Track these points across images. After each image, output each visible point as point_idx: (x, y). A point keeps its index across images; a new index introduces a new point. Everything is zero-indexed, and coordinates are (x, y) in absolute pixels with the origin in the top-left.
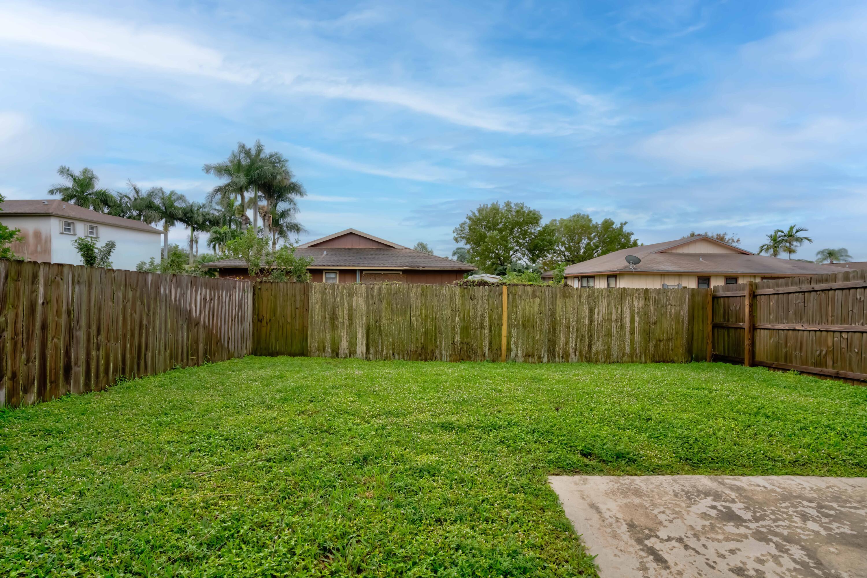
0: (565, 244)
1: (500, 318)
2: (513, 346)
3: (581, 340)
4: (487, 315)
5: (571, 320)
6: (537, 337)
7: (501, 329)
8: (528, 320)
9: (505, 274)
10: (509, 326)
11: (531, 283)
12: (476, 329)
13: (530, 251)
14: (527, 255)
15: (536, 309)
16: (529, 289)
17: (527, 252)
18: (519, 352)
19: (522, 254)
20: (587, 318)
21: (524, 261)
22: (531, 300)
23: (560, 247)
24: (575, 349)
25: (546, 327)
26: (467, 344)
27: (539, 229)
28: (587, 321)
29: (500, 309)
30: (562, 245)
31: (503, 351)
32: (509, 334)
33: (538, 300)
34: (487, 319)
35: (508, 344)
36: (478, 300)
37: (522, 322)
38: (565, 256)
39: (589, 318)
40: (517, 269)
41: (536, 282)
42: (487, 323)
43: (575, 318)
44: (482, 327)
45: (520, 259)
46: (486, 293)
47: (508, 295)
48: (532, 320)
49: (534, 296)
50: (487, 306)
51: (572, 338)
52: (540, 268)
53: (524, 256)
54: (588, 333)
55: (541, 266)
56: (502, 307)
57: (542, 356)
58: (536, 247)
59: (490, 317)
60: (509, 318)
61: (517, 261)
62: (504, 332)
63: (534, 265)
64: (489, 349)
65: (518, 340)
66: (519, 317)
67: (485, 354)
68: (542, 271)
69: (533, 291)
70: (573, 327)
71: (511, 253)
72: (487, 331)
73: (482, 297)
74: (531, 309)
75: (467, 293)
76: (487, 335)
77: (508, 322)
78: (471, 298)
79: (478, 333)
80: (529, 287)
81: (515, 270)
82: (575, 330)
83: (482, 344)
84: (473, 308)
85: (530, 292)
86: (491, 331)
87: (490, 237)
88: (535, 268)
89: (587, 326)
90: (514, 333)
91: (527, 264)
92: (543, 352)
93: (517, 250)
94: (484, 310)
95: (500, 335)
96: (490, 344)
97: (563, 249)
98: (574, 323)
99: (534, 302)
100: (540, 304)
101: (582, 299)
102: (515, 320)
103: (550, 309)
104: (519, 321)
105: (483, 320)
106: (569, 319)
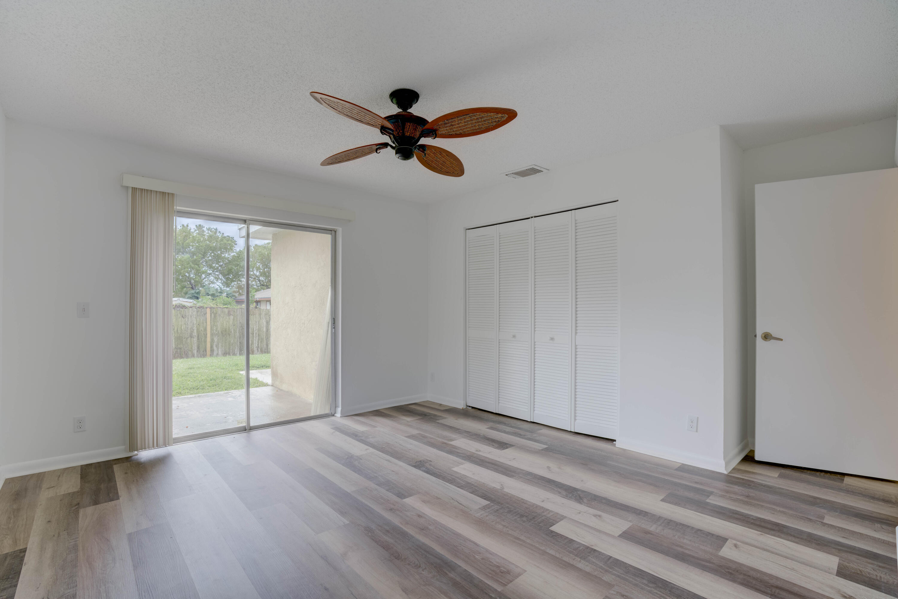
0: (260, 269)
1: (205, 329)
2: (215, 348)
3: (261, 342)
4: (195, 328)
5: (255, 329)
6: (232, 341)
7: (206, 337)
8: (225, 331)
9: (197, 298)
10: (212, 335)
11: (226, 306)
12: (187, 339)
13: (224, 276)
14: (221, 279)
15: (231, 323)
16: (226, 310)
17: (221, 276)
18: (220, 352)
19: (215, 278)
20: (265, 328)
21: (218, 285)
22: (227, 317)
23: (255, 272)
24: (258, 347)
25: (237, 334)
26: (181, 349)
27: (232, 254)
28: (265, 330)
29: (205, 324)
30: (257, 270)
31: (208, 352)
32: (212, 341)
33: (232, 317)
34: (195, 331)
35: (212, 347)
36: (188, 318)
37: (221, 332)
38: (259, 281)
39: (266, 327)
40: (210, 293)
41: (231, 305)
42: (195, 333)
43: (257, 328)
44: (191, 336)
45: (213, 283)
46: (195, 313)
47: (211, 314)
48: (228, 330)
49: (229, 314)
50: (195, 322)
51: (255, 340)
52: (235, 292)
53: (217, 280)
54: (266, 337)
55: (235, 290)
56: (206, 322)
57: (236, 353)
58: (230, 271)
59: (197, 330)
60: (212, 329)
61: (209, 284)
62: (209, 339)
63: (228, 289)
64: (197, 351)
65: (218, 344)
66: (219, 329)
67: (194, 354)
68: (237, 295)
69: (229, 311)
70: (256, 333)
71: (203, 276)
72: (195, 339)
73: (191, 316)
74: (227, 323)
75: (180, 313)
76: (195, 342)
77: (211, 332)
78: (182, 317)
79: (189, 340)
80: (226, 309)
81: (208, 294)
82: (257, 335)
83: (192, 348)
84: (185, 324)
85: (227, 312)
86: (198, 339)
87: (180, 260)
88: (229, 292)
89: (265, 332)
90: (216, 339)
91: (221, 288)
92: (236, 350)
93: (210, 274)
94: (193, 324)
95: (205, 342)
96: (198, 348)
97: (258, 274)
98: (257, 331)
99: (229, 319)
100: (234, 320)
101: (261, 316)
102: (216, 331)
103: (240, 323)
104: (219, 331)
105: (192, 332)
106: (253, 329)
